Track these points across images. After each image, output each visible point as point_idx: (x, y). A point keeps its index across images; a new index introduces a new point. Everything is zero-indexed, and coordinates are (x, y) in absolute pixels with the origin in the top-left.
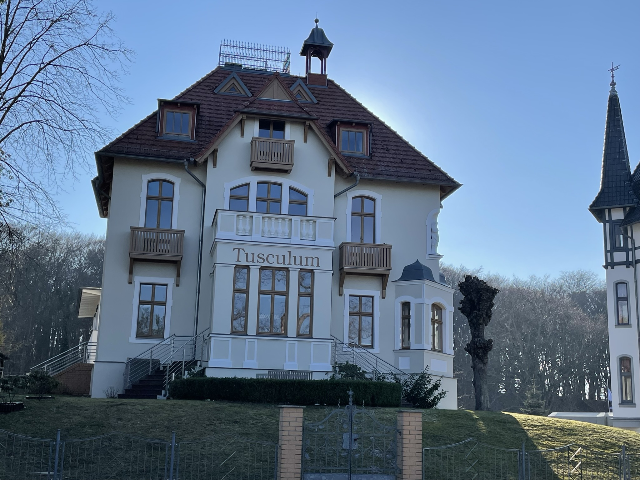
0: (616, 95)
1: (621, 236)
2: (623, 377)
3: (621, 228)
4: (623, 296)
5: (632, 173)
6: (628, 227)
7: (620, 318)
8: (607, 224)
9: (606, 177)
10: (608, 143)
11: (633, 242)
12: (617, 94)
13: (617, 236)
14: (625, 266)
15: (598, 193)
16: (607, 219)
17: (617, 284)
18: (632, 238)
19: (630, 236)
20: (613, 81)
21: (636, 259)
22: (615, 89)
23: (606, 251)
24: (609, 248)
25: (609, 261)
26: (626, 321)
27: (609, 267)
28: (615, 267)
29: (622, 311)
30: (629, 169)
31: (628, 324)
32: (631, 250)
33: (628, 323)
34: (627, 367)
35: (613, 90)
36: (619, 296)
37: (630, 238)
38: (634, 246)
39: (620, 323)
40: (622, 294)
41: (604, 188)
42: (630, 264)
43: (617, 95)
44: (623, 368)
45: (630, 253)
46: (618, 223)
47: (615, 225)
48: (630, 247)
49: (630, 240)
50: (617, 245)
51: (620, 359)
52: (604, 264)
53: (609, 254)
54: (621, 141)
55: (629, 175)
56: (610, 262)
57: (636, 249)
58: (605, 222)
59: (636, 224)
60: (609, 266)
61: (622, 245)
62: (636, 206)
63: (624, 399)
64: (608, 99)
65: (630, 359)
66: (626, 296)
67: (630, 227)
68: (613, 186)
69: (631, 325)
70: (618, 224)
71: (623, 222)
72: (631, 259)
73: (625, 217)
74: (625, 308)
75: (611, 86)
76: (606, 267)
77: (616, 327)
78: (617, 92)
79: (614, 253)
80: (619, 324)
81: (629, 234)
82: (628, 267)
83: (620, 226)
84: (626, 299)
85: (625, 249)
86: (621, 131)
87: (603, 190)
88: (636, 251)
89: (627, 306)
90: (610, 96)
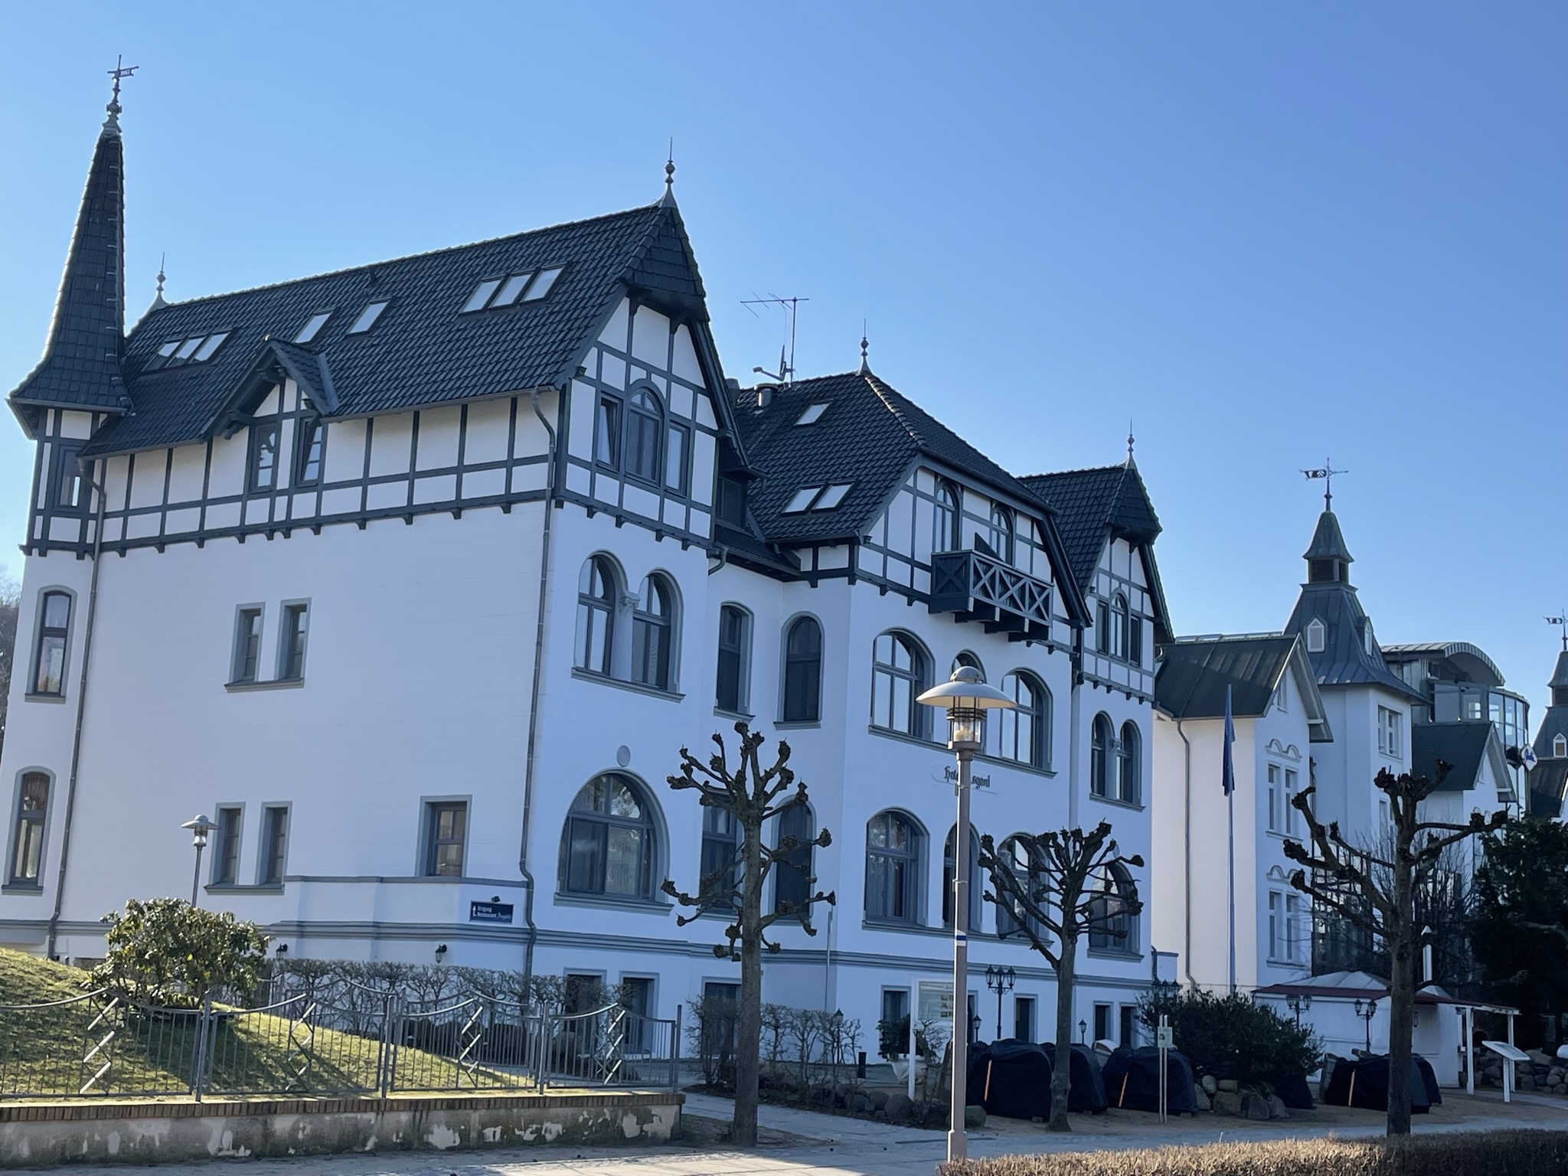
0: (118, 138)
1: (77, 479)
2: (24, 822)
3: (79, 460)
4: (56, 626)
5: (127, 332)
6: (96, 461)
7: (41, 681)
8: (48, 446)
9: (63, 331)
10: (81, 248)
11: (102, 499)
12: (121, 134)
13: (66, 480)
14: (74, 554)
15: (35, 366)
16: (49, 432)
17: (47, 595)
18: (101, 488)
19: (98, 483)
20: (115, 101)
21: (103, 541)
22: (118, 122)
23: (35, 512)
24: (41, 505)
25: (37, 536)
26: (53, 688)
27: (35, 551)
28: (50, 553)
29: (49, 661)
30: (121, 323)
31: (58, 695)
32: (94, 517)
33: (57, 691)
34: (39, 799)
35: (112, 124)
36: (47, 625)
37: (97, 487)
38: (104, 509)
39: (40, 689)
40: (55, 620)
41: (54, 355)
42: (86, 552)
43: (120, 137)
44: (27, 799)
45: (92, 524)
46: (72, 448)
47: (65, 451)
48: (93, 509)
49: (95, 493)
50: (64, 501)
51: (25, 776)
52: (24, 543)
53: (39, 519)
54: (113, 252)
55: (119, 336)
56: (39, 538)
57: (106, 516)
58: (42, 440)
59: (116, 458)
60: (36, 547)
61: (75, 503)
62: (123, 414)
63: (18, 874)
64: (97, 142)
65: (49, 778)
66: (64, 626)
67: (101, 461)
68: (78, 355)
69: (64, 697)
70: (72, 451)
71: (85, 448)
72: (90, 540)
73: (92, 437)
74: (57, 653)
75: (110, 113)
76: (27, 549)
77: (26, 700)
78: (120, 131)
79: (52, 518)
80: (38, 691)
81: (97, 480)
82: (80, 557)
83: (77, 456)
84: (63, 633)
85: (81, 513)
86: (116, 228)
87: (50, 363)
88: (106, 521)
89: (62, 651)
90: (102, 135)
